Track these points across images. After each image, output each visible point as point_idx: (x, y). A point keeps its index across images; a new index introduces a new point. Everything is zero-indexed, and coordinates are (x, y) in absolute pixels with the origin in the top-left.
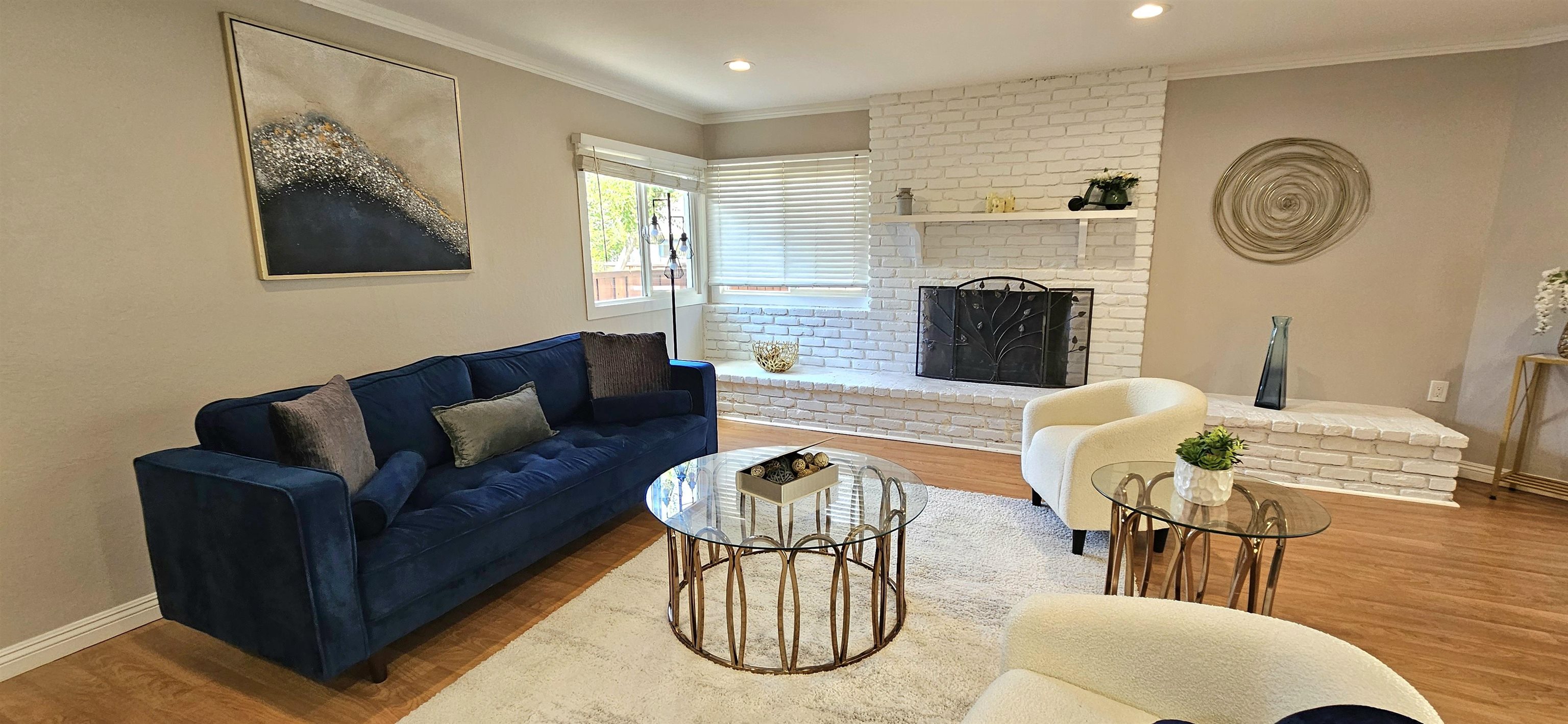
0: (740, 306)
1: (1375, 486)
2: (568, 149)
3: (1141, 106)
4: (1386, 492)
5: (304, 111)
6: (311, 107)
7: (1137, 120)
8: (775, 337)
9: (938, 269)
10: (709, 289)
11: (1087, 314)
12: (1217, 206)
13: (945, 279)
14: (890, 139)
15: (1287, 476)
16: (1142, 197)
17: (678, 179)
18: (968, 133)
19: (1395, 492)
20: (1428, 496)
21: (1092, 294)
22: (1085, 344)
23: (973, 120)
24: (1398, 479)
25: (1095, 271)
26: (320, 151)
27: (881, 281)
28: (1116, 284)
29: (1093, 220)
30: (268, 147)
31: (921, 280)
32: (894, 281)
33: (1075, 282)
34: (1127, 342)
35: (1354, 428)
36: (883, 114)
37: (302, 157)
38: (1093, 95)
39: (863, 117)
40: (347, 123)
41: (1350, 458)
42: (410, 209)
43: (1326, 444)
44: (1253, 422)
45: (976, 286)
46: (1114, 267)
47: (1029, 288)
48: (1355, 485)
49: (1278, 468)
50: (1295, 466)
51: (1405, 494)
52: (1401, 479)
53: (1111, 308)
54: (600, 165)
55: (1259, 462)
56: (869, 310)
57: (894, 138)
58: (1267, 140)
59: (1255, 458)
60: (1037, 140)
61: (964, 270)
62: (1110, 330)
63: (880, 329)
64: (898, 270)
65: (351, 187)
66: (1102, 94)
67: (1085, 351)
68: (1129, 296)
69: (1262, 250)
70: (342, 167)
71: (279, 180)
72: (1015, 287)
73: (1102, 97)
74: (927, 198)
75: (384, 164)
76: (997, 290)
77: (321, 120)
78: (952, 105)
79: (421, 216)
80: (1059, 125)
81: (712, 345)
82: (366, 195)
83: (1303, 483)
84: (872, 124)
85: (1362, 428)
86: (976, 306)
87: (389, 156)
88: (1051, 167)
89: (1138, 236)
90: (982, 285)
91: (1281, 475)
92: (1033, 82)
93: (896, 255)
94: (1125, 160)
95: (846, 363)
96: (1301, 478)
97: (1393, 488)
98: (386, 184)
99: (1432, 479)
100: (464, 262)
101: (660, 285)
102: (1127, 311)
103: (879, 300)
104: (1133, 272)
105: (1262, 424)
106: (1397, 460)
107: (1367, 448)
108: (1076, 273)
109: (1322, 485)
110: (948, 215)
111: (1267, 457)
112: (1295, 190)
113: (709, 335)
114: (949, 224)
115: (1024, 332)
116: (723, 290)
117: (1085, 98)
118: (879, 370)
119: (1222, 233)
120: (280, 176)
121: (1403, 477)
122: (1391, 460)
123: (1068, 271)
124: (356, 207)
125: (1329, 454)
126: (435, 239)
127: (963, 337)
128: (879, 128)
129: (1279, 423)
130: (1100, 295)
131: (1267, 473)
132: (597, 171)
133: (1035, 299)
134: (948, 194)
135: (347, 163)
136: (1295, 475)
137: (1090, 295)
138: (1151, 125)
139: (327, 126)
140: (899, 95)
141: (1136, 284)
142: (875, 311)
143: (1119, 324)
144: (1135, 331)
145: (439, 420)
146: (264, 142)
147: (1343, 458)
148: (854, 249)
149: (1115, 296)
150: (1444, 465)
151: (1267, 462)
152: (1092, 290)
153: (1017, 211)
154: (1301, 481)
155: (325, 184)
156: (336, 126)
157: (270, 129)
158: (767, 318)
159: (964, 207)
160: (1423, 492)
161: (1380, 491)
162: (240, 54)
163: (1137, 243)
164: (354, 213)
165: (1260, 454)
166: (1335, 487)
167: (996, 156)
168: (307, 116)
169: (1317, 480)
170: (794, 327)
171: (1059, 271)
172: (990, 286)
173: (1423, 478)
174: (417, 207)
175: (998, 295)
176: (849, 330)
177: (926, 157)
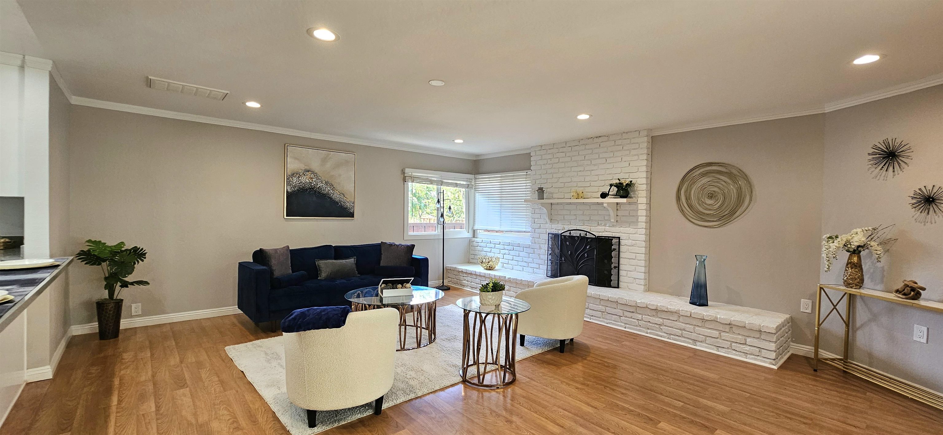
0: (483, 239)
1: (734, 352)
2: (401, 174)
3: (637, 149)
4: (740, 356)
5: (303, 169)
6: (306, 167)
7: (635, 155)
8: (495, 254)
9: (556, 225)
10: (474, 231)
11: (617, 250)
12: (678, 198)
13: (560, 230)
14: (538, 165)
15: (690, 341)
16: (640, 192)
17: (456, 184)
18: (567, 162)
19: (745, 357)
20: (761, 361)
21: (619, 240)
22: (617, 265)
23: (569, 157)
24: (745, 349)
25: (621, 228)
26: (307, 180)
27: (535, 230)
28: (631, 235)
29: (619, 203)
30: (291, 180)
31: (550, 230)
32: (540, 231)
33: (613, 234)
34: (637, 266)
35: (719, 316)
36: (536, 154)
37: (301, 182)
38: (616, 144)
39: (528, 156)
40: (316, 171)
41: (720, 333)
42: (333, 197)
43: (707, 325)
44: (671, 309)
45: (567, 234)
46: (629, 227)
47: (589, 235)
48: (724, 350)
49: (686, 336)
50: (694, 336)
51: (749, 358)
52: (746, 349)
53: (630, 247)
54: (413, 179)
55: (676, 331)
56: (530, 244)
57: (540, 165)
58: (699, 164)
59: (675, 330)
60: (595, 165)
61: (567, 226)
62: (630, 259)
63: (534, 253)
64: (541, 225)
65: (315, 191)
66: (620, 144)
67: (617, 268)
68: (637, 242)
69: (701, 220)
70: (313, 184)
71: (293, 189)
72: (583, 234)
73: (620, 145)
74: (552, 192)
75: (327, 183)
76: (576, 236)
77: (308, 171)
78: (561, 150)
79: (337, 200)
80: (603, 158)
81: (472, 256)
82: (319, 193)
83: (698, 346)
84: (532, 159)
85: (722, 317)
86: (568, 243)
87: (329, 181)
88: (601, 178)
89: (639, 211)
90: (570, 233)
91: (687, 340)
92: (592, 139)
93: (541, 218)
94: (631, 174)
95: (521, 268)
96: (698, 343)
97: (743, 354)
98: (327, 189)
99: (763, 350)
100: (352, 215)
101: (461, 229)
102: (636, 249)
103: (534, 239)
104: (638, 229)
105: (675, 311)
106: (744, 337)
107: (727, 328)
108: (613, 229)
109: (707, 348)
110: (560, 199)
111: (680, 329)
112: (716, 189)
113: (472, 252)
114: (561, 204)
115: (587, 257)
116: (480, 232)
117: (613, 146)
118: (534, 273)
119: (682, 211)
120: (294, 188)
121: (748, 348)
122: (740, 337)
123: (610, 228)
124: (315, 197)
125: (709, 331)
126: (341, 207)
127: (563, 258)
128: (534, 160)
129: (682, 310)
130: (624, 241)
131: (680, 339)
132: (413, 182)
133: (591, 241)
134: (561, 190)
135: (314, 183)
136: (695, 341)
137: (618, 240)
138: (642, 157)
139: (310, 172)
140: (541, 146)
141: (640, 235)
142: (533, 244)
143: (633, 256)
144: (641, 260)
145: (316, 263)
146: (291, 178)
147: (715, 333)
148: (526, 215)
149: (631, 241)
150: (767, 343)
151: (681, 332)
152: (619, 238)
153: (584, 198)
154: (698, 345)
155: (307, 190)
156: (313, 172)
157: (293, 175)
158: (493, 245)
159: (567, 196)
160: (759, 358)
161: (737, 355)
162: (288, 155)
163: (639, 215)
164: (315, 199)
165: (676, 327)
166: (714, 350)
167: (579, 173)
168: (304, 170)
169: (705, 345)
170: (502, 250)
171: (606, 227)
172: (574, 234)
173: (758, 350)
174: (336, 196)
175: (576, 238)
176: (523, 253)
177: (551, 173)
